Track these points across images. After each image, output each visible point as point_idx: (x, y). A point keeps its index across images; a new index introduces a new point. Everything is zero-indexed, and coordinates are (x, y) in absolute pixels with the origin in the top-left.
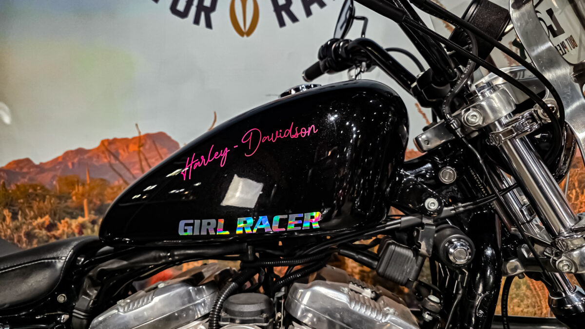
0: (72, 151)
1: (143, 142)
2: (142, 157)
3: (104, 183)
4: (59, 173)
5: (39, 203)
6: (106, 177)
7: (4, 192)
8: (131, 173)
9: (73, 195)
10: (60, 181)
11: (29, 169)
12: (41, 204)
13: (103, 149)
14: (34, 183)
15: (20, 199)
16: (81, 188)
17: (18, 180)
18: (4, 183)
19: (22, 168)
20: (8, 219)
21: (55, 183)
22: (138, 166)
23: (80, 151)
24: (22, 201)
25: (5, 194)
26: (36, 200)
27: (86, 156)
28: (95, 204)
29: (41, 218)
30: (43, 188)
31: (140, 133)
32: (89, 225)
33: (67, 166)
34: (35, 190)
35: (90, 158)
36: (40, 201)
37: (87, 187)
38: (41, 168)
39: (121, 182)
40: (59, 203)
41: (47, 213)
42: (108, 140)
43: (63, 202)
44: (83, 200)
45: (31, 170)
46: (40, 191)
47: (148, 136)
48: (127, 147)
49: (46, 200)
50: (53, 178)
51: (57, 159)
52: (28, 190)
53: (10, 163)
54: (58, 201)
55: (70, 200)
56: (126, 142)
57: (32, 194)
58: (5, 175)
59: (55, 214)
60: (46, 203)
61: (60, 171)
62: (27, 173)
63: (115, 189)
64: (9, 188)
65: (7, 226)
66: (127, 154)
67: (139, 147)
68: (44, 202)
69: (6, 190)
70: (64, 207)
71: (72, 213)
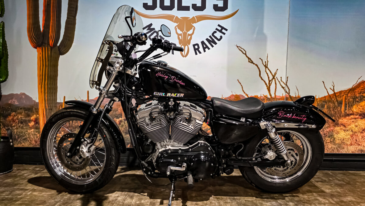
58: (93, 102)
70: (115, 114)
71: (117, 116)
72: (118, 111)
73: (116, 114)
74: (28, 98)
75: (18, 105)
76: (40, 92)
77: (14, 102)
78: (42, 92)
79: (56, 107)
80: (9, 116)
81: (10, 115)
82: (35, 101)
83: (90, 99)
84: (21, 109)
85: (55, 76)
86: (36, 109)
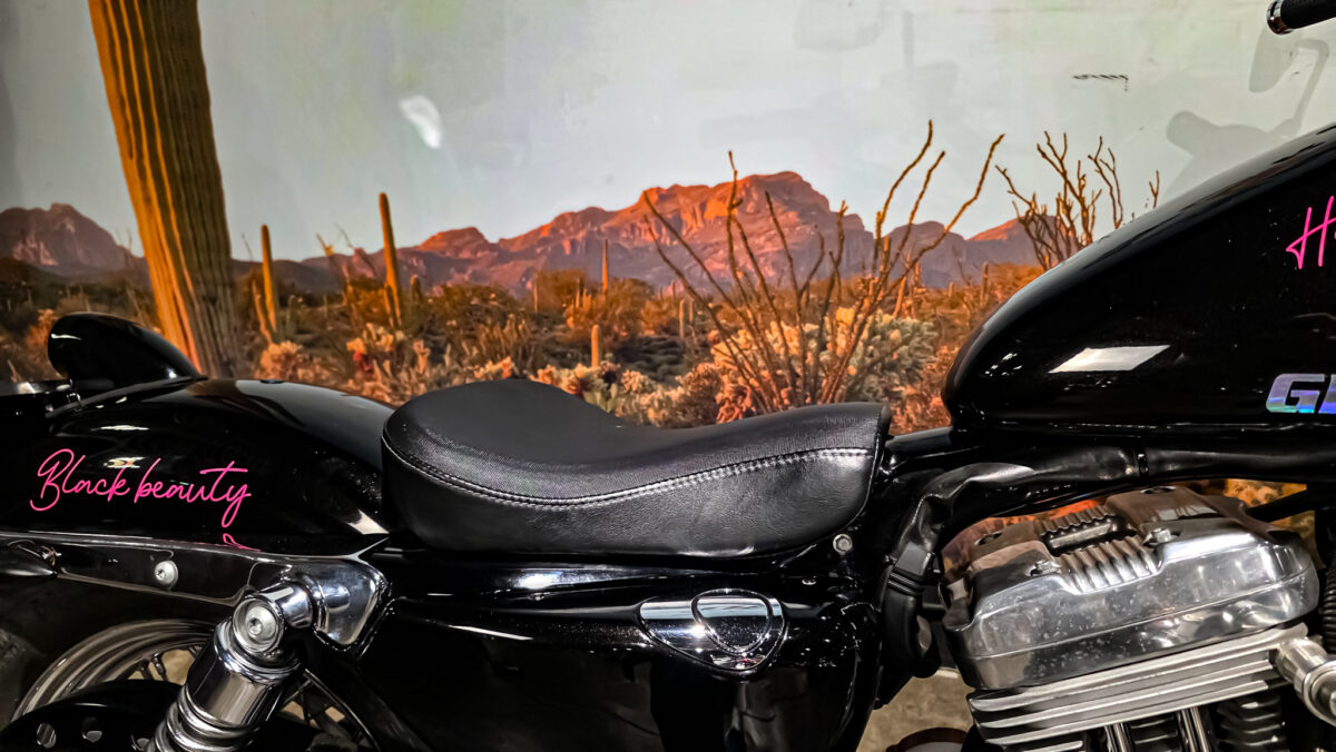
0: (572, 214)
1: (741, 194)
2: (736, 232)
3: (642, 290)
4: (540, 264)
5: (491, 330)
6: (648, 277)
7: (416, 303)
8: (704, 269)
9: (568, 317)
10: (542, 280)
11: (475, 252)
12: (496, 333)
13: (646, 209)
14: (485, 284)
15: (451, 319)
16: (587, 300)
17: (450, 278)
18: (417, 282)
19: (458, 250)
20: (422, 362)
21: (529, 285)
22: (723, 253)
23: (593, 215)
24: (454, 323)
25: (418, 307)
26: (486, 324)
27: (604, 227)
28: (616, 337)
29: (494, 363)
30: (503, 296)
31: (736, 173)
32: (600, 382)
33: (560, 248)
34: (485, 300)
35: (615, 231)
36: (494, 324)
37: (602, 298)
38: (502, 251)
39: (681, 288)
40: (535, 332)
41: (508, 354)
42: (658, 190)
43: (545, 329)
44: (591, 327)
45: (479, 255)
46: (495, 303)
47: (756, 181)
48: (703, 207)
49: (508, 322)
50: (527, 274)
51: (541, 229)
52: (470, 299)
53: (433, 239)
54: (534, 328)
55: (562, 326)
56: (701, 194)
57: (477, 308)
58: (421, 265)
59: (525, 357)
60: (507, 329)
61: (543, 259)
62: (469, 262)
63: (665, 307)
64: (427, 294)
65: (418, 375)
66: (700, 224)
67: (732, 207)
68: (503, 327)
69: (422, 298)
70: (547, 342)
71: (564, 355)
72: (564, 321)
73: (553, 340)
74: (91, 232)
75: (58, 273)
76: (142, 203)
77: (36, 253)
78: (148, 200)
79: (232, 285)
80: (33, 329)
81: (32, 319)
82: (127, 254)
83: (399, 243)
84: (75, 291)
85: (196, 106)
86: (139, 295)
